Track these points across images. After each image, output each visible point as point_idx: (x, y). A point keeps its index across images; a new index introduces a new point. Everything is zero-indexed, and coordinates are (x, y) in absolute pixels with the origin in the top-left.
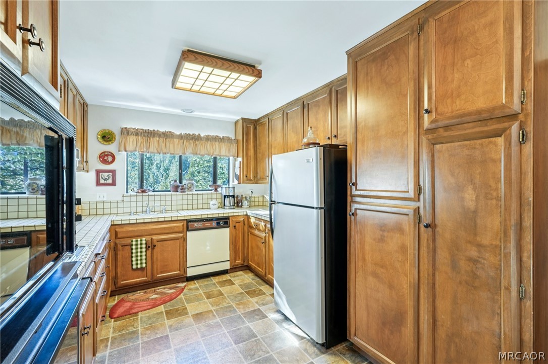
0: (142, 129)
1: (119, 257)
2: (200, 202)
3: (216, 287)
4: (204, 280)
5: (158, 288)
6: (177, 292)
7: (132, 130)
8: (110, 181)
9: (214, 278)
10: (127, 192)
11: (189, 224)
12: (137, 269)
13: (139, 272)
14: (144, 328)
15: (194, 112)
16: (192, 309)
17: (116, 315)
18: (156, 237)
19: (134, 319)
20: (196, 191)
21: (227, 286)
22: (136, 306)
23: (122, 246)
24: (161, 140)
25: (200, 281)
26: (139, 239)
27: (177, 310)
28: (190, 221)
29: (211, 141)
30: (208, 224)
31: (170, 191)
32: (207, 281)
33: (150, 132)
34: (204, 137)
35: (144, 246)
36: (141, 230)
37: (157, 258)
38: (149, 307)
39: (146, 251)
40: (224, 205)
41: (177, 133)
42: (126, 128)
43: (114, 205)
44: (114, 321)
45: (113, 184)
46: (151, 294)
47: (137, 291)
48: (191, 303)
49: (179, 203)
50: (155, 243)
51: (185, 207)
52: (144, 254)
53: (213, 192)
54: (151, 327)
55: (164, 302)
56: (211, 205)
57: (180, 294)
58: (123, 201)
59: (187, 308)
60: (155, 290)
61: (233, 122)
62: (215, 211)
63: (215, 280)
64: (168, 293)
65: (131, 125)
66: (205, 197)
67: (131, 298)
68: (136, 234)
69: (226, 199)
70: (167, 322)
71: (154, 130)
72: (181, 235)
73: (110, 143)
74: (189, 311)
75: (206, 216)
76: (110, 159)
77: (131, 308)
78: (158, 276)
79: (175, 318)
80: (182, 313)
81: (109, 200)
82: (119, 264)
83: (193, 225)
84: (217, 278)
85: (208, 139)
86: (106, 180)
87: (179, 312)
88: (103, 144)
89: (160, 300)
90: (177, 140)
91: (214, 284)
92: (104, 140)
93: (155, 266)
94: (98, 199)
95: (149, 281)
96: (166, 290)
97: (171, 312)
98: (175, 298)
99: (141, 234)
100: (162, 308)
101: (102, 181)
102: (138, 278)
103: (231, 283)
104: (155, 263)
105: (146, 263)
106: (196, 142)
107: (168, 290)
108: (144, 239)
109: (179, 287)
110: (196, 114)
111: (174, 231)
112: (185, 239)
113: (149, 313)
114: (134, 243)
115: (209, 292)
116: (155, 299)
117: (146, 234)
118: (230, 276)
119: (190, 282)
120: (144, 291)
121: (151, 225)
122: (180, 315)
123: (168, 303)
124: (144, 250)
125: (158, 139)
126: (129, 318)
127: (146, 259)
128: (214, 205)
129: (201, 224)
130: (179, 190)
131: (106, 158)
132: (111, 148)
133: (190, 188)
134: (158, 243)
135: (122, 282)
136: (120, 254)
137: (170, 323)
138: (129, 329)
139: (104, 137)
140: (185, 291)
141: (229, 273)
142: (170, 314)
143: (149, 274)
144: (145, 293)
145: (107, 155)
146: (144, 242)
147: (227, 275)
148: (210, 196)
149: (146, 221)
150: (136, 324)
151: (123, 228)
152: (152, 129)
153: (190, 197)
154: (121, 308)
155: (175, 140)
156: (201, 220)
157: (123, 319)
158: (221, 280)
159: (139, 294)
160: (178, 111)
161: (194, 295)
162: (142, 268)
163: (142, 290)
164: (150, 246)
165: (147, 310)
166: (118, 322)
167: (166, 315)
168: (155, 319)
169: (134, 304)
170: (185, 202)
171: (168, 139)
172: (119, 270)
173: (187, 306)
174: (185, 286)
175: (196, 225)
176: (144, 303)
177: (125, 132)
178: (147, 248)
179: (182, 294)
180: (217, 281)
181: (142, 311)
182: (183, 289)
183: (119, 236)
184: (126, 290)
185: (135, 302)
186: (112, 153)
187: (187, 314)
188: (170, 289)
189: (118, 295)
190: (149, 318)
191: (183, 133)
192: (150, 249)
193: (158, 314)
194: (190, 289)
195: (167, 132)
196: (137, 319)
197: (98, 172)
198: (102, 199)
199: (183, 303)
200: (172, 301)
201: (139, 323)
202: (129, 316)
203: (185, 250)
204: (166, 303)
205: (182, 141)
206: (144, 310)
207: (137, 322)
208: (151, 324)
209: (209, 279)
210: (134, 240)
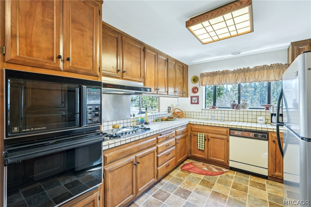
0: (210, 72)
1: (192, 140)
2: (250, 117)
3: (247, 184)
4: (243, 174)
5: (212, 165)
6: (218, 173)
7: (205, 74)
8: (196, 102)
9: (251, 176)
10: (205, 108)
11: (231, 131)
12: (200, 150)
13: (201, 152)
14: (186, 181)
15: (241, 52)
16: (217, 188)
17: (183, 169)
18: (210, 135)
19: (187, 174)
20: (249, 108)
21: (257, 188)
22: (194, 169)
23: (194, 135)
24: (221, 76)
25: (239, 173)
26: (201, 134)
27: (208, 182)
28: (232, 129)
29: (259, 71)
30: (246, 134)
31: (230, 108)
32: (244, 176)
33: (214, 73)
34: (252, 69)
35: (203, 138)
36: (202, 129)
37: (210, 147)
38: (198, 173)
39: (204, 141)
40: (272, 122)
41: (232, 69)
42: (202, 73)
43: (195, 114)
44: (181, 171)
45: (198, 103)
46: (205, 167)
47: (201, 162)
48: (220, 183)
49: (234, 116)
50: (209, 138)
51: (238, 119)
52: (203, 142)
53: (264, 110)
54: (190, 182)
55: (206, 174)
56: (258, 120)
57: (219, 175)
58: (202, 112)
59: (215, 185)
60: (209, 165)
61: (286, 49)
62: (260, 126)
63: (250, 178)
64: (213, 171)
65: (205, 71)
66: (254, 113)
67: (196, 164)
68: (200, 130)
69: (273, 117)
70: (198, 186)
71: (217, 71)
72: (226, 137)
73: (196, 82)
74: (213, 187)
75: (245, 128)
76: (196, 90)
77: (191, 169)
78: (211, 158)
79: (204, 186)
80: (209, 186)
81: (196, 111)
82: (192, 144)
83: (234, 132)
84: (254, 178)
85: (256, 69)
86: (195, 101)
87: (208, 184)
88: (194, 83)
89: (206, 172)
90: (231, 74)
91: (247, 181)
92: (194, 82)
93: (209, 152)
94: (192, 110)
95: (206, 159)
96: (214, 168)
97: (205, 182)
98: (214, 175)
99: (202, 131)
100: (202, 177)
101: (193, 102)
102: (201, 155)
103: (263, 187)
104: (209, 150)
105: (204, 148)
106: (246, 74)
107: (214, 169)
108: (203, 134)
109: (222, 170)
110: (243, 53)
111: (221, 133)
112: (228, 141)
113: (195, 175)
114: (199, 135)
115: (238, 184)
116: (204, 170)
117: (204, 132)
118: (267, 183)
119: (232, 171)
120: (203, 163)
121: (207, 127)
122: (207, 186)
123: (208, 176)
124: (203, 140)
125: (219, 76)
126: (187, 173)
127: (204, 146)
128: (260, 120)
129: (240, 133)
130: (235, 108)
131: (195, 90)
132: (197, 85)
133: (244, 106)
134: (211, 138)
135: (193, 154)
136: (193, 139)
137: (198, 187)
138: (182, 177)
139: (194, 80)
140: (224, 174)
141: (269, 180)
142: (203, 182)
143: (206, 155)
144: (203, 164)
145: (195, 89)
146: (203, 136)
147: (265, 180)
148: (259, 113)
149: (205, 124)
150: (186, 177)
151: (194, 126)
152: (215, 71)
153: (242, 113)
154: (187, 167)
155: (230, 75)
156: (241, 130)
157: (184, 172)
158: (256, 181)
159: (200, 164)
160: (230, 56)
161: (226, 180)
162: (202, 150)
163: (203, 162)
164: (207, 139)
165: (196, 173)
166: (181, 172)
167: (201, 181)
168: (195, 180)
169: (193, 168)
170: (238, 116)
171: (225, 75)
172: (192, 147)
173: (215, 184)
174: (226, 172)
175: (236, 133)
176: (198, 169)
177: (202, 75)
178: (205, 140)
179: (220, 175)
180: (252, 180)
181: (193, 172)
182: (223, 173)
183: (192, 130)
184: (196, 159)
185: (195, 167)
186: (196, 87)
187: (211, 188)
188: (216, 169)
189: (192, 160)
190: (193, 178)
191: (236, 69)
192: (207, 140)
193: (198, 178)
194: (227, 175)
195: (225, 71)
196: (188, 175)
197: (192, 97)
198: (193, 110)
199: (216, 181)
200: (211, 176)
201: (187, 178)
202: (187, 172)
203: (228, 148)
204: (207, 175)
205: (235, 74)
206: (195, 173)
207: (187, 177)
208: (191, 181)
209: (247, 176)
210: (199, 134)
